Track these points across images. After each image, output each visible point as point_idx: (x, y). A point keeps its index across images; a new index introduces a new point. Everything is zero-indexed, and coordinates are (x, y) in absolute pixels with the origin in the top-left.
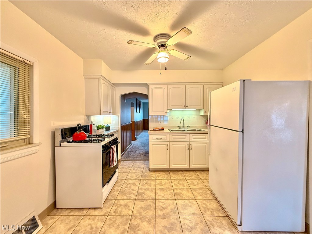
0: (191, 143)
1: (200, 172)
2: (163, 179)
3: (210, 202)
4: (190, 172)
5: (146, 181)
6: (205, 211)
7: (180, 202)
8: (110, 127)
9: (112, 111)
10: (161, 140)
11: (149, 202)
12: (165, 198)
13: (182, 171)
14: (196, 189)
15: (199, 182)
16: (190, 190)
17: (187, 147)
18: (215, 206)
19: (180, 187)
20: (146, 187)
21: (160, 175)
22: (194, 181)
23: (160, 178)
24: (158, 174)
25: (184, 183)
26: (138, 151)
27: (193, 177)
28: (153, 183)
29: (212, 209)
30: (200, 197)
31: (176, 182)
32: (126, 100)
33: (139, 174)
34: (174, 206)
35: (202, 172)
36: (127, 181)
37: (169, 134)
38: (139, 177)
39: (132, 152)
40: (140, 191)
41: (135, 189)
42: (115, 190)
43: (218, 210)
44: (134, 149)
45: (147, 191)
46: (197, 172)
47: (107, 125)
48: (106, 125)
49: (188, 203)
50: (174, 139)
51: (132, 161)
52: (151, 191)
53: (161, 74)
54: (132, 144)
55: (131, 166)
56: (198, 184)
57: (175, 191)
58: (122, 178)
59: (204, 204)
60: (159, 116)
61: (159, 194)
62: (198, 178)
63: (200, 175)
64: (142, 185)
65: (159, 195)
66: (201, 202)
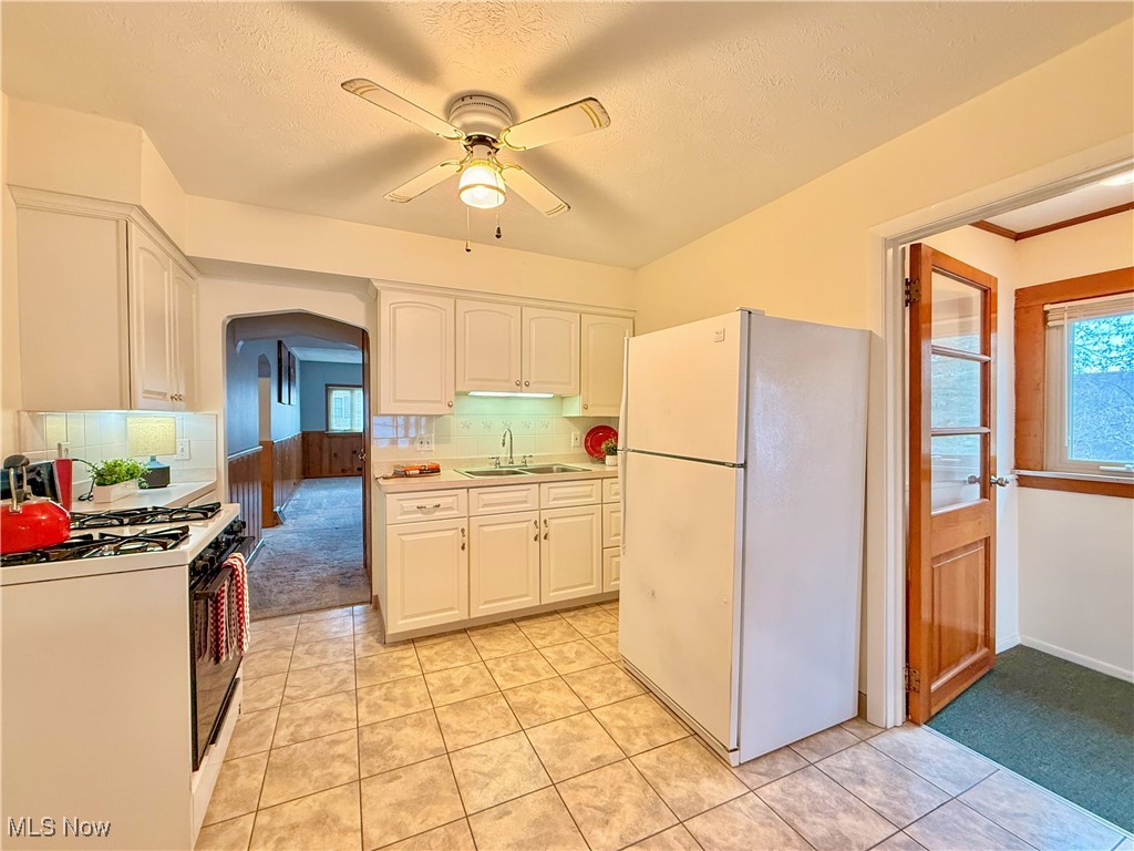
0: (545, 515)
1: (572, 614)
2: (453, 666)
3: (634, 705)
4: (541, 619)
5: (384, 691)
6: (628, 740)
7: (540, 736)
8: (168, 468)
9: (182, 393)
10: (438, 514)
11: (422, 773)
12: (484, 738)
13: (513, 621)
14: (577, 674)
15: (583, 649)
16: (560, 683)
17: (533, 532)
18: (651, 715)
19: (526, 682)
20: (392, 714)
21: (433, 651)
22: (565, 649)
23: (439, 665)
24: (424, 653)
25: (533, 661)
26: (303, 572)
27: (557, 634)
28: (417, 691)
29: (648, 727)
30: (599, 699)
31: (504, 665)
32: (241, 343)
33: (340, 666)
34: (525, 755)
35: (580, 613)
36: (292, 712)
37: (468, 488)
38: (344, 681)
39: (278, 580)
40: (367, 737)
41: (344, 736)
42: (236, 766)
43: (663, 725)
44: (280, 563)
45: (398, 730)
46: (564, 615)
47: (153, 459)
48: (144, 464)
49: (568, 729)
50: (485, 506)
51: (287, 618)
52: (420, 724)
53: (468, 250)
54: (263, 545)
55: (291, 639)
56: (578, 654)
57: (512, 698)
58: (257, 704)
59: (620, 716)
60: (412, 420)
61: (455, 726)
62: (572, 635)
63: (576, 624)
64: (369, 712)
65: (458, 732)
66: (608, 713)
